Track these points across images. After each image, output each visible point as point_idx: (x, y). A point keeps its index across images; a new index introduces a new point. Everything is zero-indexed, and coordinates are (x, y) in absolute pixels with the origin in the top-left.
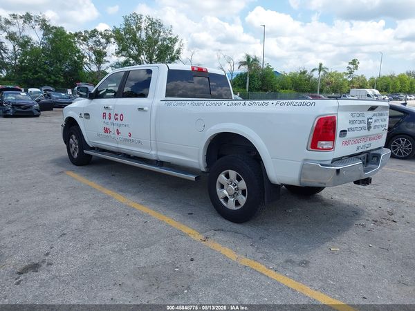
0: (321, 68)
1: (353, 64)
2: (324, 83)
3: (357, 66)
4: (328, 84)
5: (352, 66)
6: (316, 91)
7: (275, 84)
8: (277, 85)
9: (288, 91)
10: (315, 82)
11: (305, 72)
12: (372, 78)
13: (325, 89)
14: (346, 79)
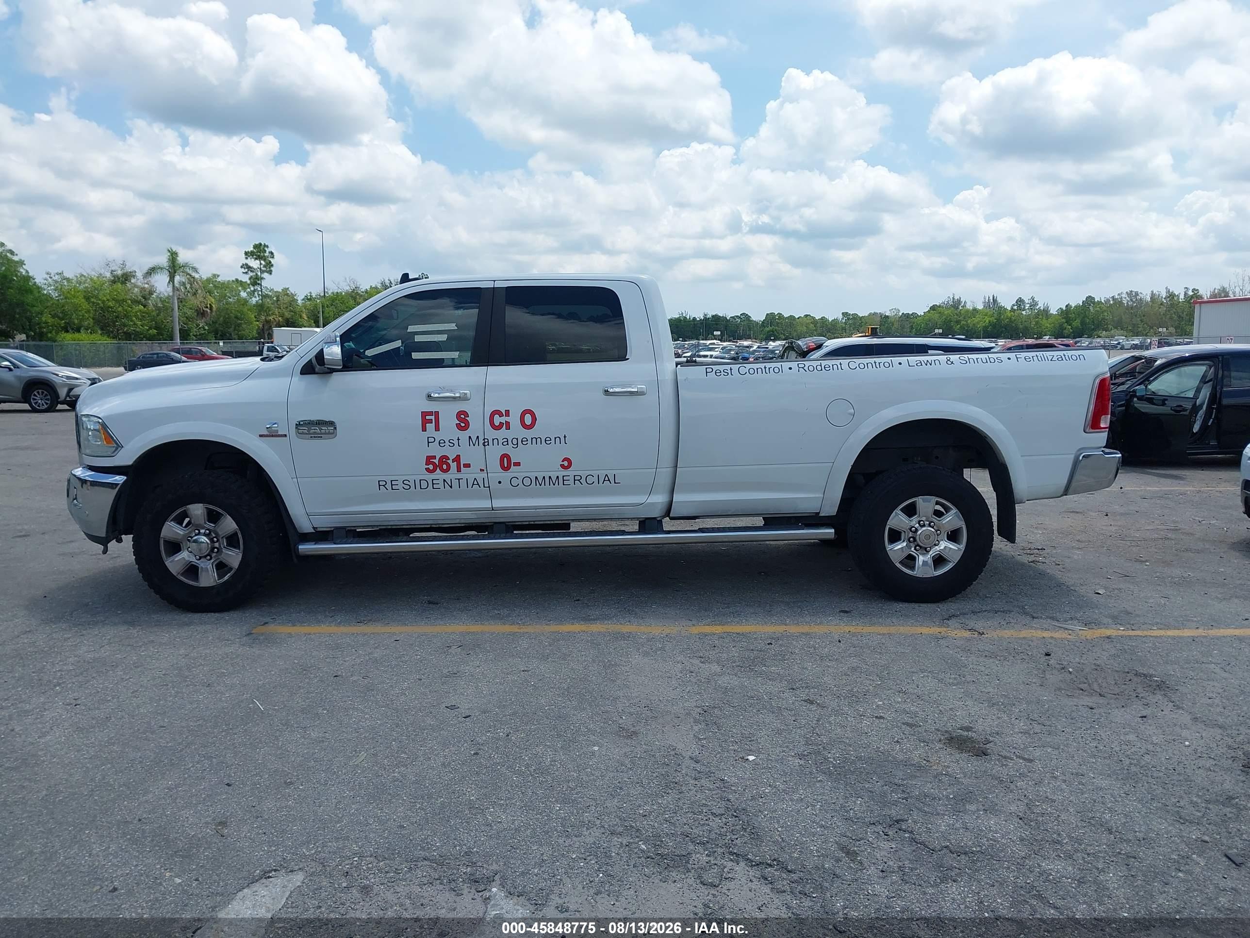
0: (174, 267)
1: (259, 258)
2: (189, 313)
3: (269, 265)
4: (201, 314)
5: (254, 264)
6: (171, 338)
7: (41, 313)
8: (46, 318)
9: (84, 337)
10: (164, 306)
11: (126, 278)
12: (309, 299)
13: (194, 331)
14: (246, 302)
